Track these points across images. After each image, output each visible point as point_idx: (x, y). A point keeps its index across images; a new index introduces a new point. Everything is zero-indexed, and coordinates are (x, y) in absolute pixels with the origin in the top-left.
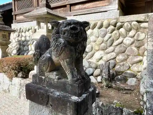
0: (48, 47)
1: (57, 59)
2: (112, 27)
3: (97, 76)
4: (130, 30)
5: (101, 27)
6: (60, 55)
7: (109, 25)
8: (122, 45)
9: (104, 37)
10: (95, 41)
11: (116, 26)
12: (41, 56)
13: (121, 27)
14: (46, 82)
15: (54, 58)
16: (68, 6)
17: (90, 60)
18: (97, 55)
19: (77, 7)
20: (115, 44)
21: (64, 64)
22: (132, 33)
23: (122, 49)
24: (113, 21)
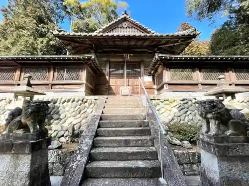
0: (20, 114)
1: (25, 120)
2: (80, 102)
3: (67, 136)
4: (91, 104)
5: (73, 101)
6: (28, 117)
7: (79, 100)
8: (86, 113)
9: (75, 108)
10: (68, 111)
11: (84, 102)
12: (12, 120)
13: (86, 102)
14: (13, 137)
15: (23, 121)
16: (50, 86)
17: (62, 125)
18: (69, 121)
19: (57, 86)
20: (82, 112)
21: (29, 123)
22: (92, 106)
23: (86, 115)
24: (82, 98)
